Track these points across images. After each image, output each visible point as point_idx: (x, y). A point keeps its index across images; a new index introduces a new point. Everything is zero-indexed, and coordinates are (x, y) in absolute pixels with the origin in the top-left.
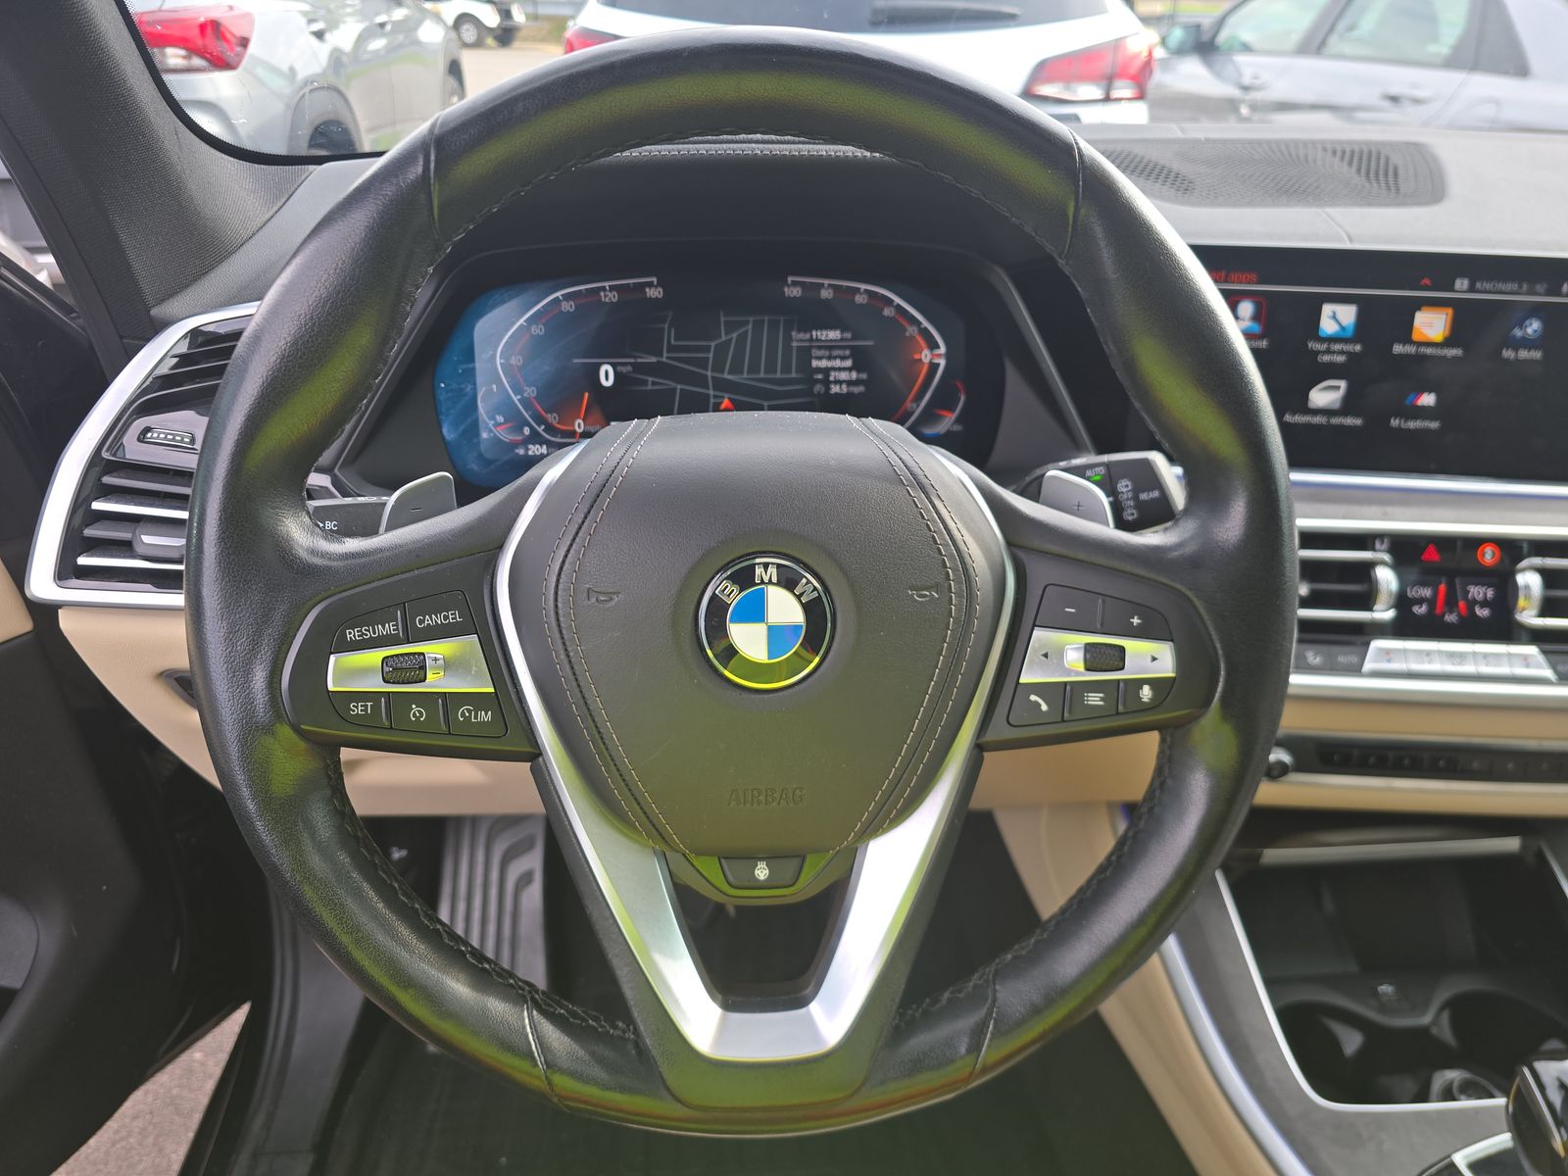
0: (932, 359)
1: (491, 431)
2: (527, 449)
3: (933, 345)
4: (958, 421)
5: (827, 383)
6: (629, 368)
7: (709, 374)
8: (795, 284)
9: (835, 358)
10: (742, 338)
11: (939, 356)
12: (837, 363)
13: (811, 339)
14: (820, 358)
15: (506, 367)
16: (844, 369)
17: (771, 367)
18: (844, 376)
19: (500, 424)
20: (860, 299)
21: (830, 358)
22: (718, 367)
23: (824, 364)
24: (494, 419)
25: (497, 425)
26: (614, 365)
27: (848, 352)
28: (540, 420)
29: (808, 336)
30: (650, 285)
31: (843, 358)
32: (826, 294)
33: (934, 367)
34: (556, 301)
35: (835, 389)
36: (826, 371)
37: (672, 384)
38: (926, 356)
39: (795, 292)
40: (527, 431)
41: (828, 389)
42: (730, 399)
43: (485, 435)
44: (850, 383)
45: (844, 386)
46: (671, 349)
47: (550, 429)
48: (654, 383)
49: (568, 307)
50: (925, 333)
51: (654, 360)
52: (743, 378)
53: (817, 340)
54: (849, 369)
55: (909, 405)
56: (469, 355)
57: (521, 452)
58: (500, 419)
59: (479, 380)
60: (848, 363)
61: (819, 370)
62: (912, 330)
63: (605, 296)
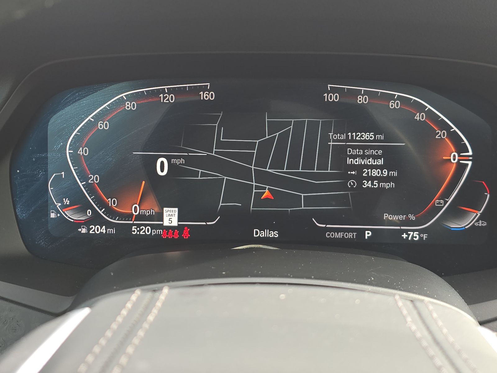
0: (459, 160)
1: (58, 212)
2: (89, 229)
3: (461, 148)
4: (481, 218)
5: (360, 178)
6: (182, 161)
7: (253, 167)
8: (334, 91)
9: (368, 157)
10: (283, 138)
11: (467, 158)
12: (370, 162)
13: (347, 140)
14: (354, 157)
15: (75, 158)
16: (376, 167)
17: (309, 164)
18: (375, 173)
19: (67, 206)
20: (393, 105)
21: (363, 157)
22: (261, 162)
23: (358, 161)
24: (62, 202)
25: (64, 207)
26: (169, 158)
27: (380, 152)
28: (102, 204)
29: (343, 137)
30: (204, 89)
31: (375, 157)
32: (361, 100)
33: (461, 168)
34: (121, 100)
35: (367, 184)
36: (360, 168)
37: (221, 176)
38: (454, 157)
39: (334, 98)
40: (89, 212)
41: (361, 184)
42: (269, 189)
43: (53, 215)
44: (381, 179)
45: (375, 182)
46: (220, 145)
47: (110, 212)
48: (203, 175)
49: (129, 106)
50: (454, 137)
51: (205, 154)
52: (283, 172)
53: (353, 140)
54: (381, 167)
55: (436, 201)
56: (43, 146)
57: (84, 231)
58: (67, 202)
59: (50, 168)
60: (381, 162)
61: (353, 167)
62: (441, 134)
63: (164, 98)
